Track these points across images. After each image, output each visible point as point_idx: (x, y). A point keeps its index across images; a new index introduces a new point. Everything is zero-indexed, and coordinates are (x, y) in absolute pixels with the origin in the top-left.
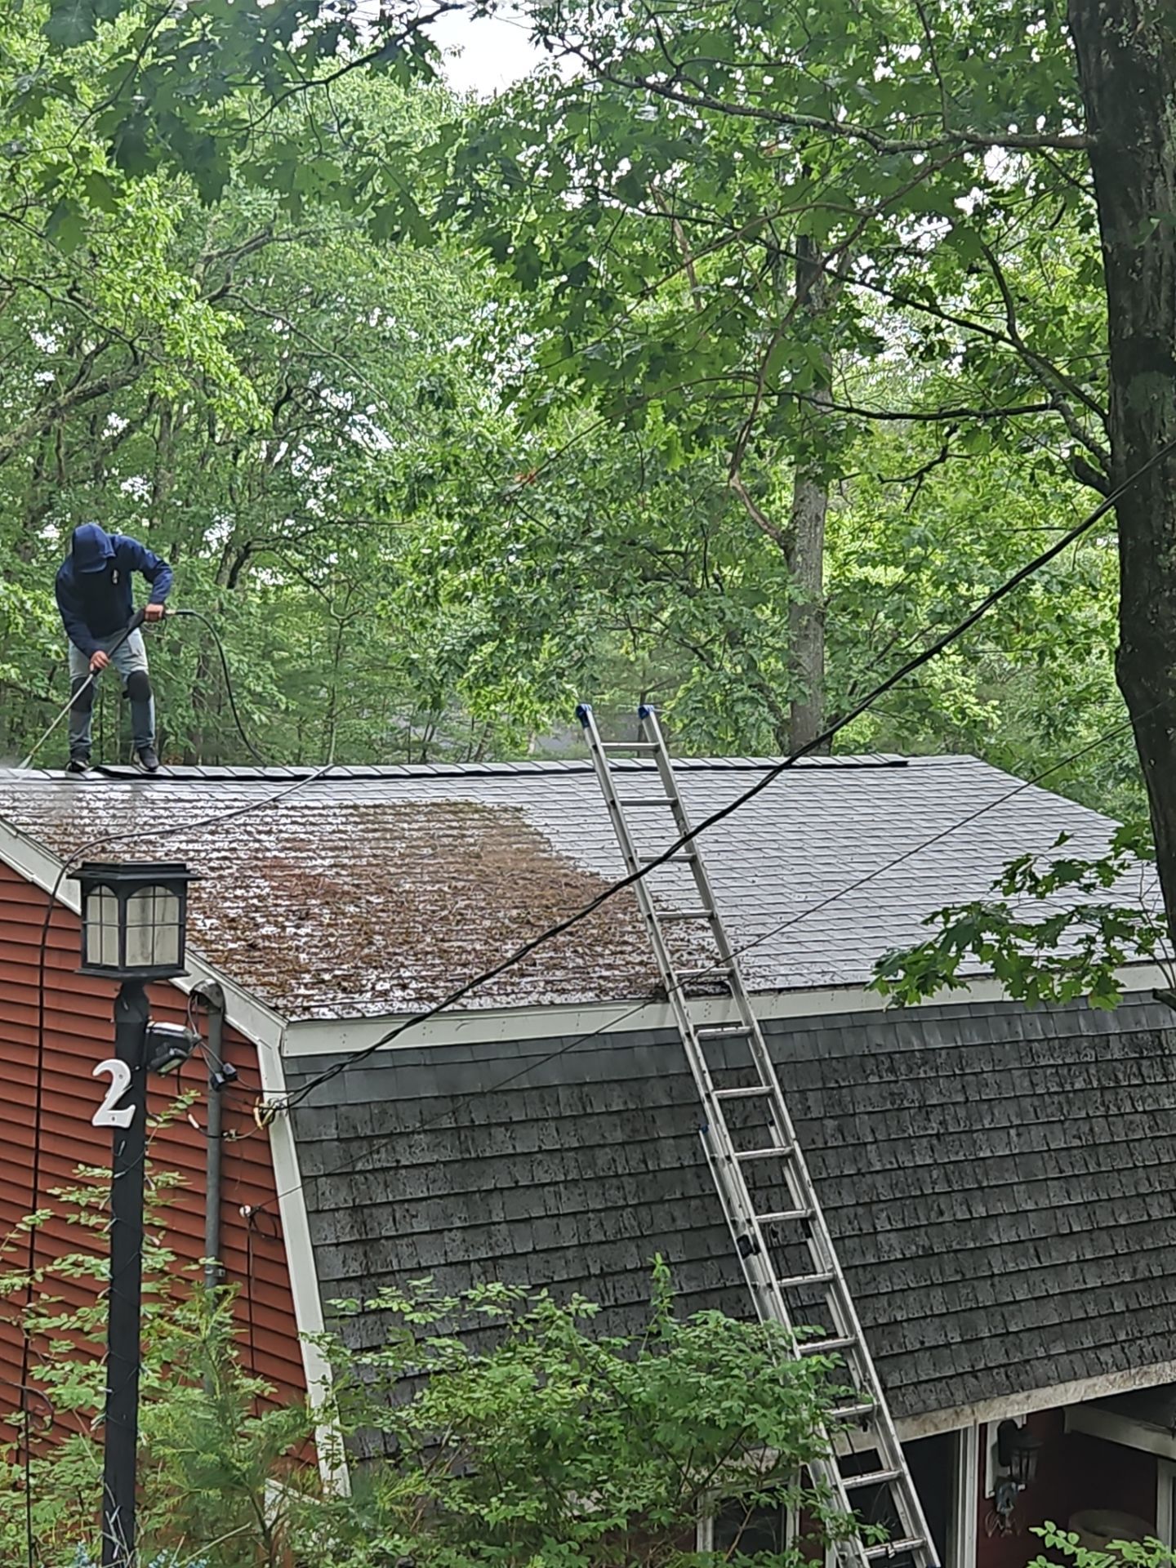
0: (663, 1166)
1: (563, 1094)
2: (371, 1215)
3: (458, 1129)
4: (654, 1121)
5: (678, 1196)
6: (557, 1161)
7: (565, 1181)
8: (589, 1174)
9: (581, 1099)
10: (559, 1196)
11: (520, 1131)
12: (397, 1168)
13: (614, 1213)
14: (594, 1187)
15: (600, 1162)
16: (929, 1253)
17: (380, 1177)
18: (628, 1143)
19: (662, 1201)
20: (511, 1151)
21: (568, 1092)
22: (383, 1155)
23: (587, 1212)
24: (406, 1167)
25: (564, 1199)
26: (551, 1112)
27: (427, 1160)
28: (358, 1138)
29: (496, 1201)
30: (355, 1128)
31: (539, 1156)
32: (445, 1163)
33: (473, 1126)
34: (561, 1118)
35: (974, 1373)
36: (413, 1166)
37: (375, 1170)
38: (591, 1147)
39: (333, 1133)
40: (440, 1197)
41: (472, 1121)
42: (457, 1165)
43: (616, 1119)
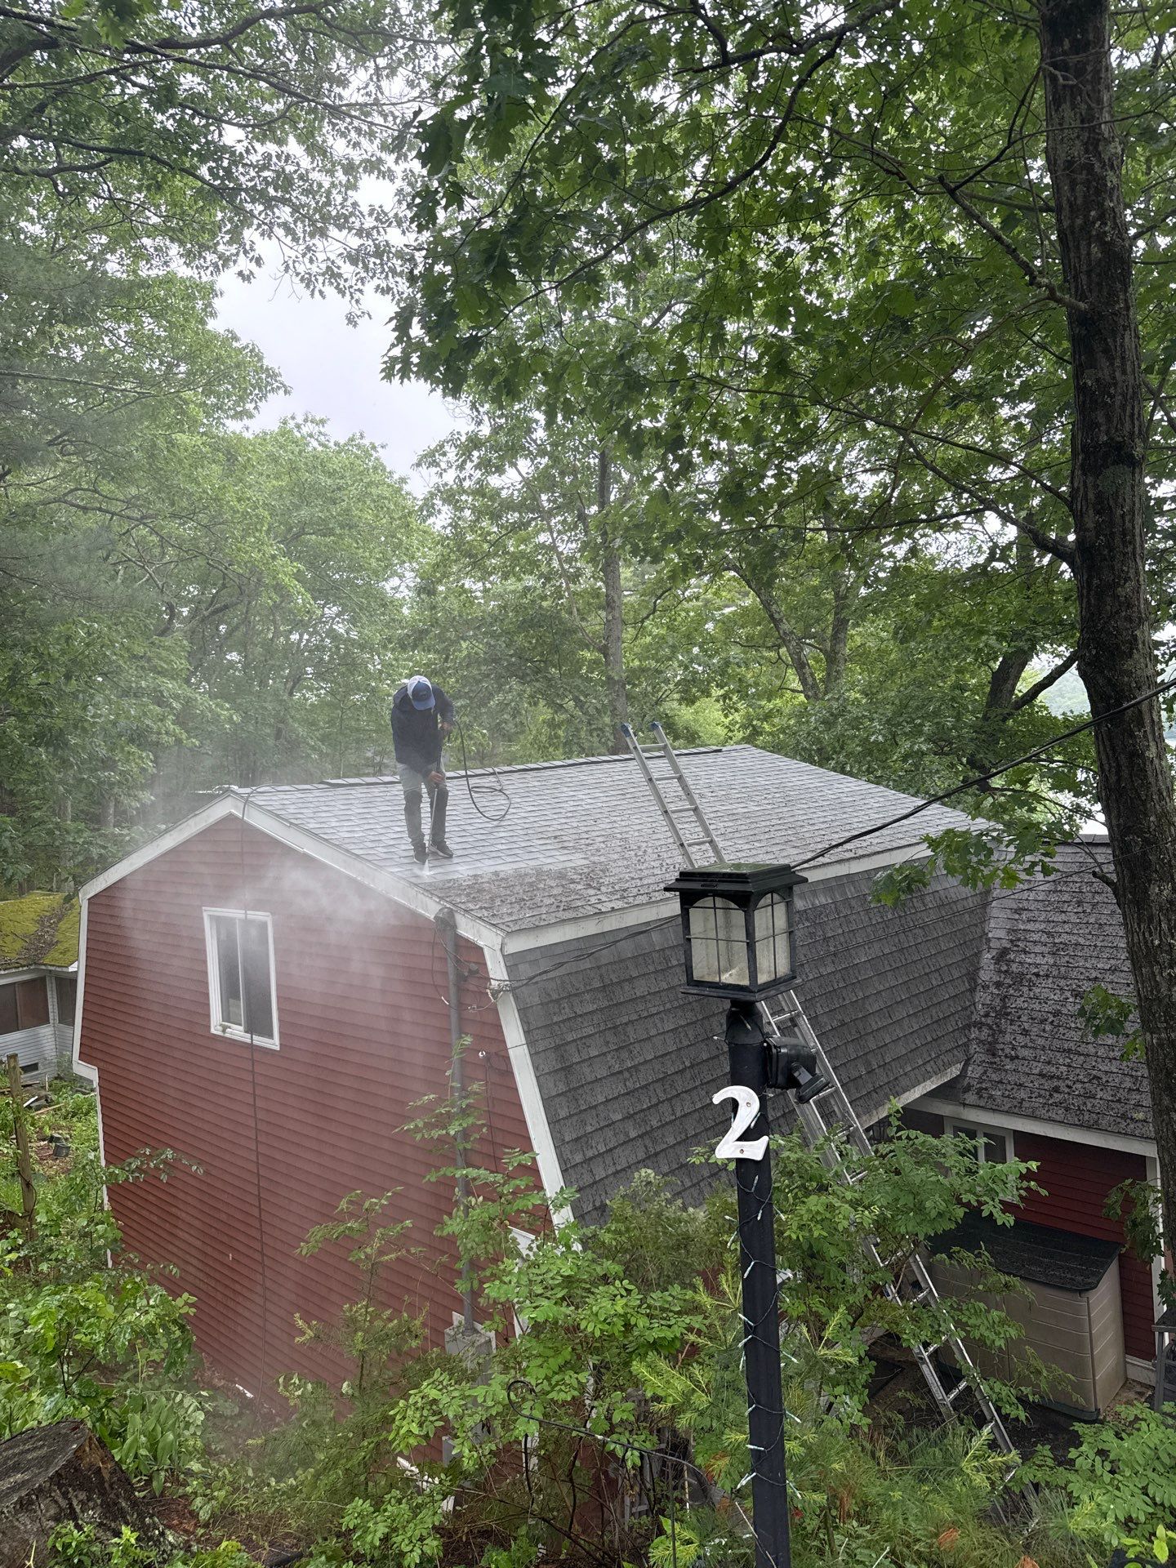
1: (655, 957)
2: (566, 1051)
3: (604, 986)
6: (658, 999)
7: (665, 1011)
10: (662, 1020)
11: (637, 983)
12: (576, 1017)
16: (843, 1024)
17: (567, 1025)
20: (634, 996)
21: (657, 955)
22: (567, 1010)
23: (678, 1028)
24: (580, 1016)
25: (665, 1022)
27: (591, 1009)
28: (551, 1001)
30: (549, 995)
31: (649, 997)
32: (601, 1010)
33: (612, 984)
34: (656, 972)
35: (875, 1091)
36: (585, 1014)
39: (538, 1000)
40: (601, 1032)
41: (611, 981)
42: (607, 1011)
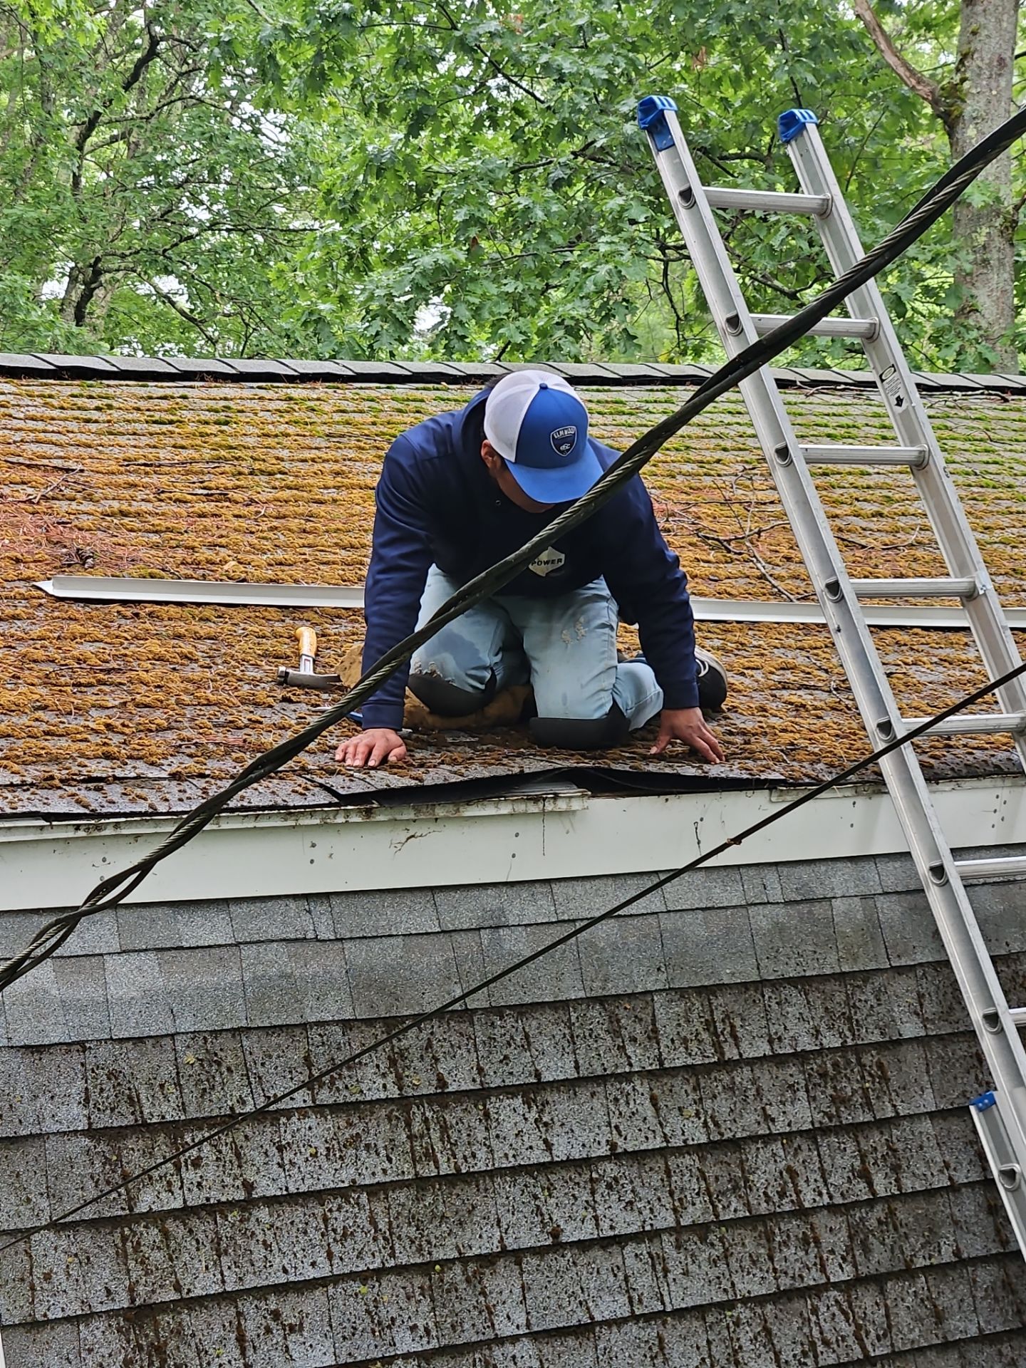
0: (909, 1185)
1: (666, 1013)
2: (178, 1332)
3: (404, 1103)
4: (885, 1079)
5: (947, 1256)
6: (656, 1179)
7: (677, 1230)
8: (734, 1208)
9: (710, 1025)
11: (561, 1106)
12: (248, 1204)
13: (798, 1305)
14: (749, 1243)
15: (759, 1180)
17: (203, 1228)
18: (825, 1131)
19: (909, 1273)
20: (539, 1156)
21: (679, 1008)
22: (210, 1172)
23: (730, 1305)
24: (270, 1201)
25: (676, 1272)
26: (640, 1058)
27: (327, 1181)
28: (143, 1128)
29: (503, 1283)
30: (133, 1101)
31: (610, 1169)
32: (374, 1190)
33: (442, 1097)
34: (662, 1073)
36: (292, 1198)
37: (185, 1212)
38: (735, 1144)
39: (75, 1115)
40: (363, 1277)
41: (442, 1082)
42: (402, 1196)
43: (792, 1073)
